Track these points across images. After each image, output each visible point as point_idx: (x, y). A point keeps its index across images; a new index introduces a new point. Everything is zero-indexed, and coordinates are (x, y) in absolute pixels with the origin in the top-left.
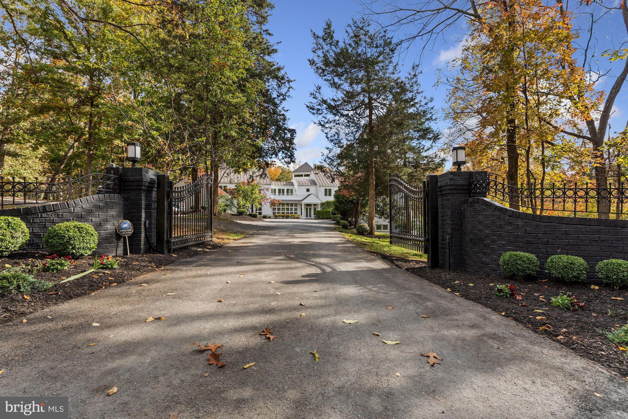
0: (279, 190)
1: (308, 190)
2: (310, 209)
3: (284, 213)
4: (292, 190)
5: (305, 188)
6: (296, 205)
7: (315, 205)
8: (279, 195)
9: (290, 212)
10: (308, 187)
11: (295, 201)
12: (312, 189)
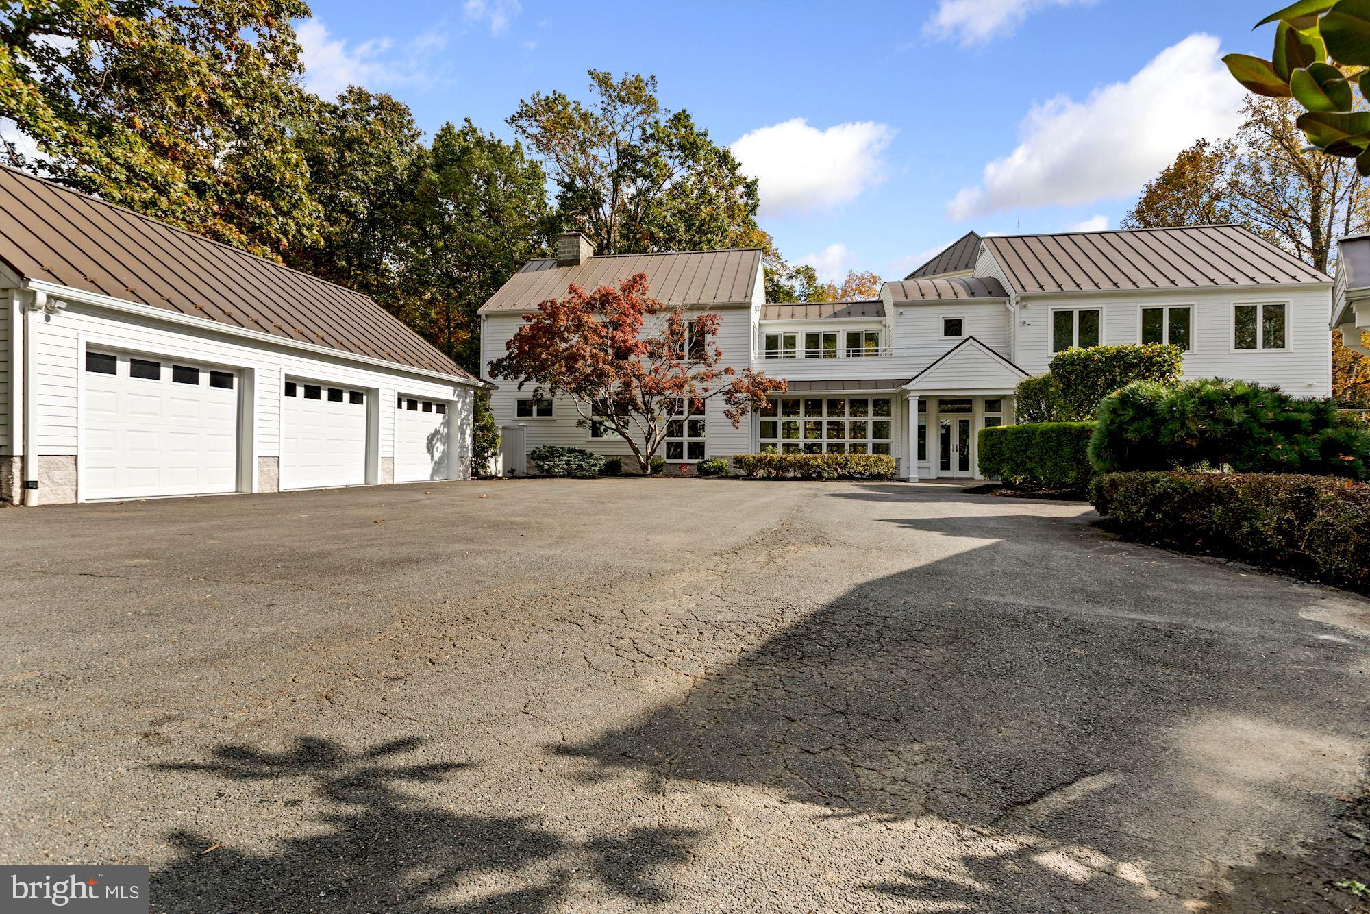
0: (812, 340)
1: (953, 327)
2: (965, 427)
3: (840, 448)
4: (872, 338)
5: (935, 319)
6: (882, 405)
7: (993, 403)
8: (809, 355)
9: (847, 440)
10: (953, 313)
11: (876, 383)
12: (978, 319)
